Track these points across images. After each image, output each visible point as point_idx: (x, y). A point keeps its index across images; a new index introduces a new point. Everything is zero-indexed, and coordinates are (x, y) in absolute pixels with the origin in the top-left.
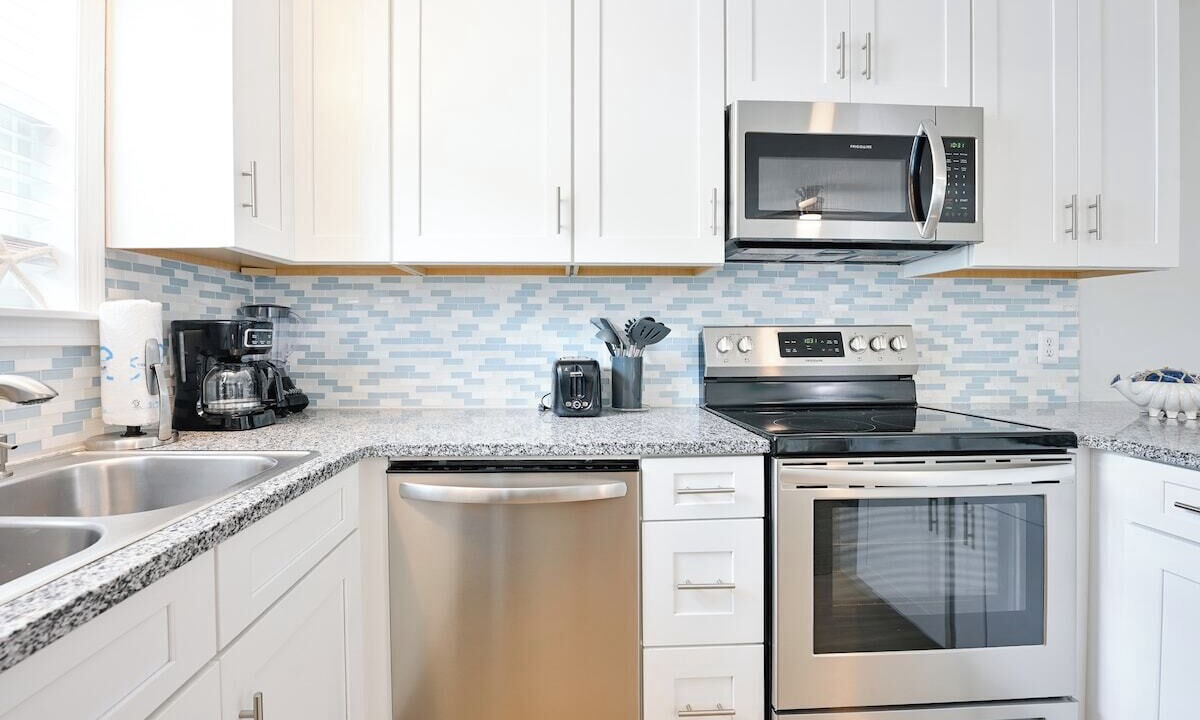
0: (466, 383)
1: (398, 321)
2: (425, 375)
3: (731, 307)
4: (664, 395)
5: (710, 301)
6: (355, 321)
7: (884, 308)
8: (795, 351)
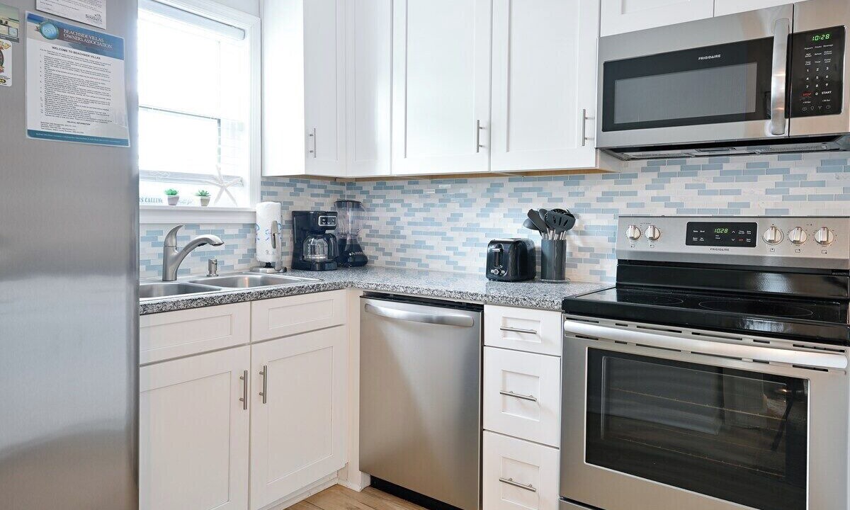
0: (455, 254)
1: (416, 210)
2: (431, 248)
4: (593, 272)
5: (635, 193)
6: (394, 210)
8: (702, 239)
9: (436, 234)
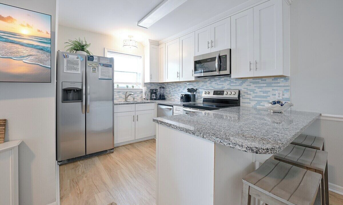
1: (173, 89)
8: (216, 94)
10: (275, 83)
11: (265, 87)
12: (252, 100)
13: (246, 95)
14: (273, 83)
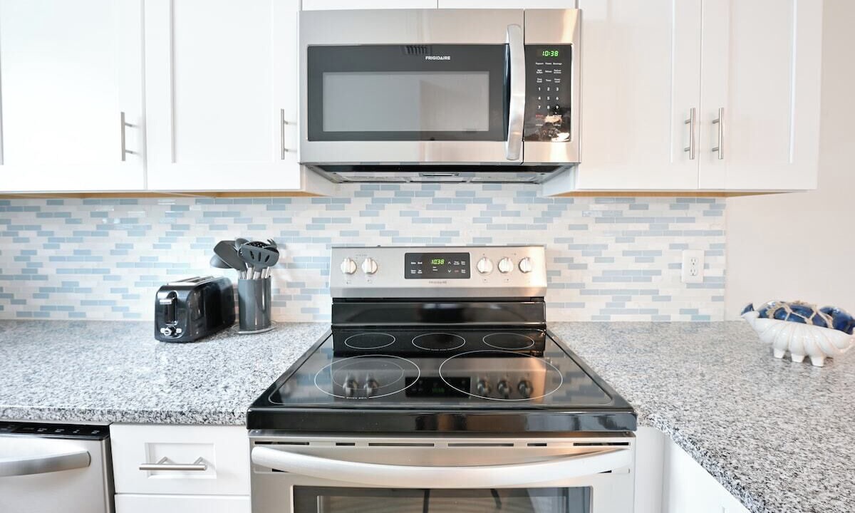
0: (124, 297)
1: (62, 240)
2: (88, 290)
3: (368, 227)
4: (304, 310)
5: (349, 220)
6: (26, 240)
7: (523, 227)
8: (420, 272)
9: (95, 271)
10: (680, 220)
11: (646, 233)
12: (595, 292)
13: (566, 272)
14: (672, 220)
